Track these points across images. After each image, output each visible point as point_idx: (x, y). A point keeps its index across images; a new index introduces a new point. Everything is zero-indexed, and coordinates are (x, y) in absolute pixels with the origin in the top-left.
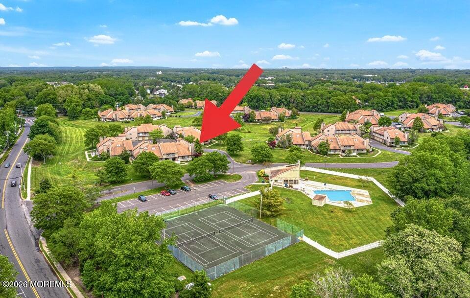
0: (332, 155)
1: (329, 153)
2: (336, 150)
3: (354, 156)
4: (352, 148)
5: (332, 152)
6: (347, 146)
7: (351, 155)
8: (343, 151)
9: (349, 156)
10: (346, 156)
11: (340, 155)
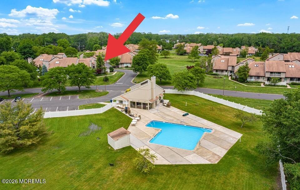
0: (252, 82)
1: (249, 80)
2: (259, 77)
3: (282, 86)
4: (283, 76)
5: (253, 80)
6: (275, 72)
7: (277, 84)
8: (269, 79)
9: (274, 85)
10: (271, 85)
11: (262, 84)
